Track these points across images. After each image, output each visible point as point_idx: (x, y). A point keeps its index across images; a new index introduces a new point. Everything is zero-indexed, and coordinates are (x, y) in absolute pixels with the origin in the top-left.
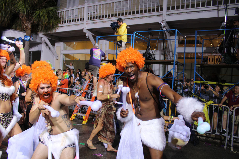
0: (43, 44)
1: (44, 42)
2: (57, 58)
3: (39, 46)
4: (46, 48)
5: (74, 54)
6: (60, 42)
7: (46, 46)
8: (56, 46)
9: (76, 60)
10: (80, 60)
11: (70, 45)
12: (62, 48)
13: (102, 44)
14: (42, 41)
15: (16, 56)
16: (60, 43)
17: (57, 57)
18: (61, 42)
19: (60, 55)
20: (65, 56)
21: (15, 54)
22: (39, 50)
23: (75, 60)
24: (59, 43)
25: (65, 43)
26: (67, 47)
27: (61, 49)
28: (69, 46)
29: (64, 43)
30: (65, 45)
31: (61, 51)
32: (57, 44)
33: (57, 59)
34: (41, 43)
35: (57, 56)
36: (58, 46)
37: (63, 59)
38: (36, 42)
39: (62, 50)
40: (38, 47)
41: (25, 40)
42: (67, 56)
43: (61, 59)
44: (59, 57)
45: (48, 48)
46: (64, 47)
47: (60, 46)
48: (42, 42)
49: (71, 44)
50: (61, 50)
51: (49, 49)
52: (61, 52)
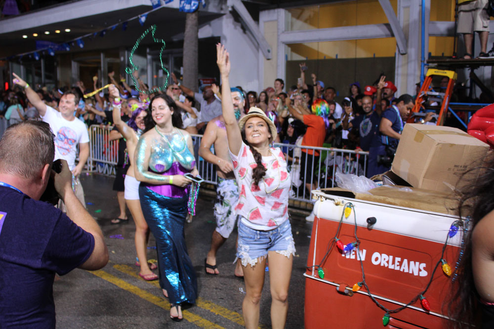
0: (227, 18)
1: (228, 12)
2: (270, 54)
3: (215, 22)
4: (235, 28)
5: (319, 40)
6: (274, 8)
7: (235, 23)
8: (265, 22)
9: (326, 58)
10: (339, 57)
11: (301, 14)
12: (282, 25)
13: (408, 7)
14: (222, 9)
15: (150, 54)
16: (276, 10)
17: (269, 51)
18: (278, 7)
19: (278, 46)
20: (290, 49)
21: (148, 50)
22: (216, 35)
23: (321, 60)
24: (272, 11)
25: (289, 11)
26: (294, 20)
27: (278, 29)
28: (298, 18)
29: (287, 12)
30: (290, 15)
31: (278, 35)
32: (264, 16)
33: (268, 59)
34: (218, 16)
35: (270, 49)
36: (268, 21)
37: (286, 57)
38: (207, 12)
39: (283, 32)
40: (210, 25)
41: (186, 11)
42: (295, 47)
43: (281, 56)
44: (274, 52)
45: (239, 28)
46: (287, 23)
47: (277, 20)
48: (222, 12)
49: (303, 10)
50: (278, 32)
51: (241, 30)
52: (278, 39)
